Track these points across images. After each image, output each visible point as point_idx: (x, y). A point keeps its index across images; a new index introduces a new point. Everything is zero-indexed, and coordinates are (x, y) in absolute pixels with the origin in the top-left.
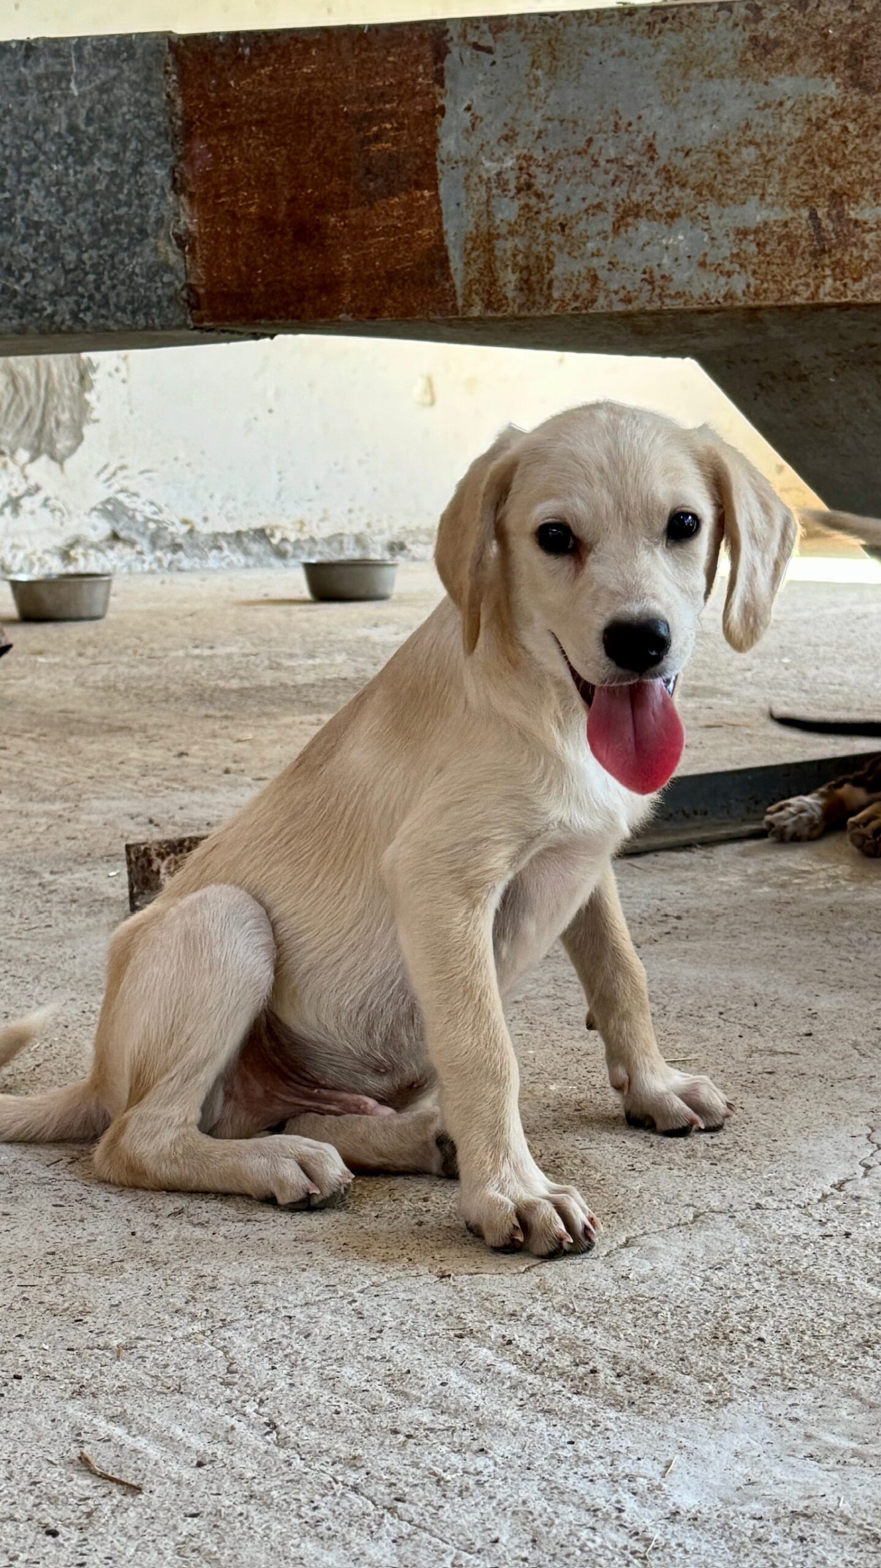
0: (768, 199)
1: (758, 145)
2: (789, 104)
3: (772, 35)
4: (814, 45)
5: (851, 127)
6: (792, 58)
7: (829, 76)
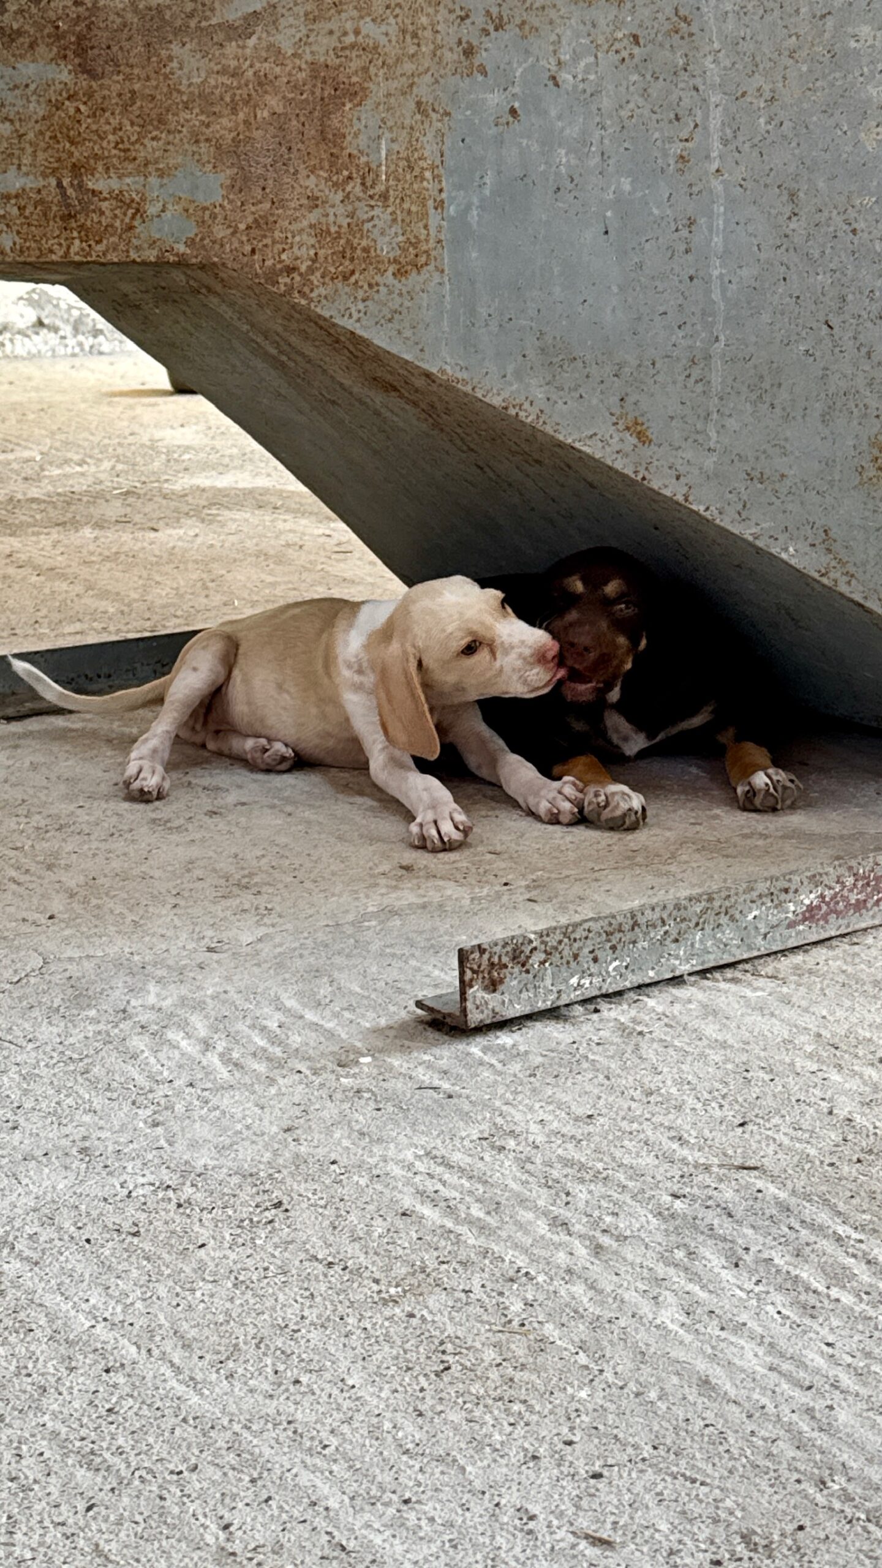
0: (24, 168)
2: (33, 87)
7: (62, 63)
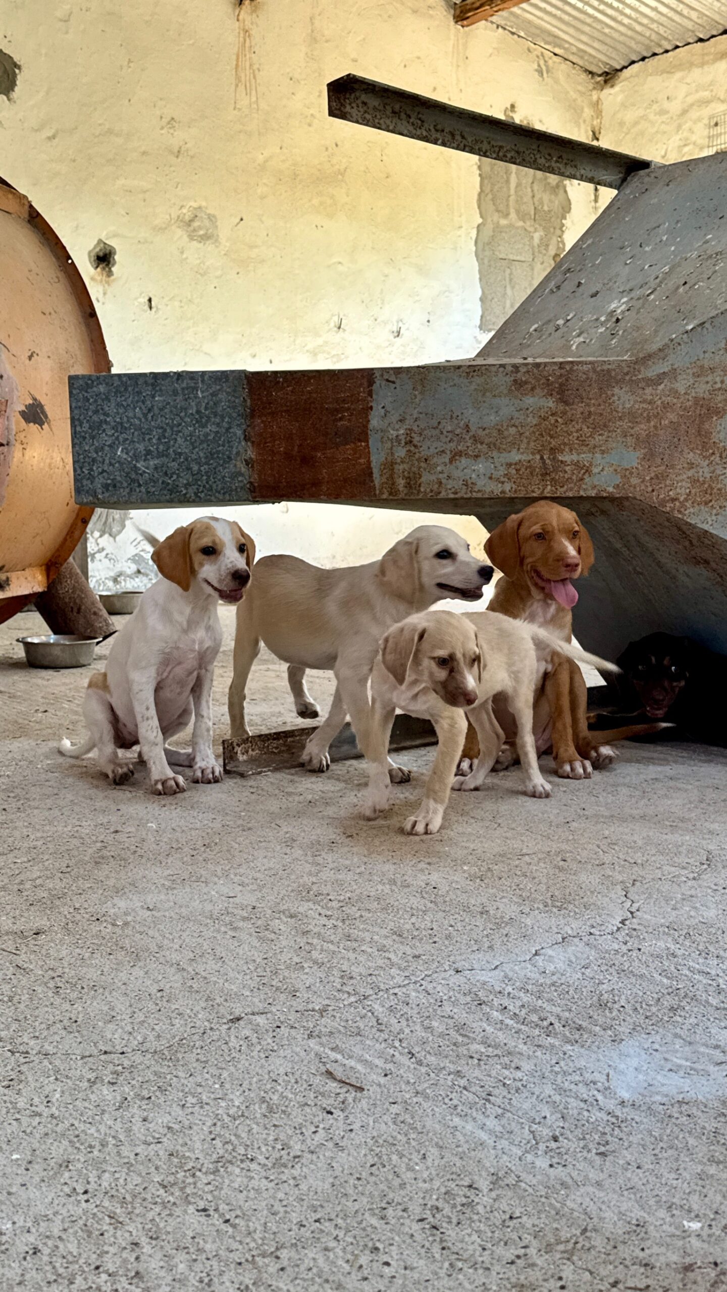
0: (521, 450)
1: (517, 427)
2: (531, 409)
3: (524, 379)
4: (543, 384)
5: (559, 420)
6: (533, 389)
7: (550, 398)
